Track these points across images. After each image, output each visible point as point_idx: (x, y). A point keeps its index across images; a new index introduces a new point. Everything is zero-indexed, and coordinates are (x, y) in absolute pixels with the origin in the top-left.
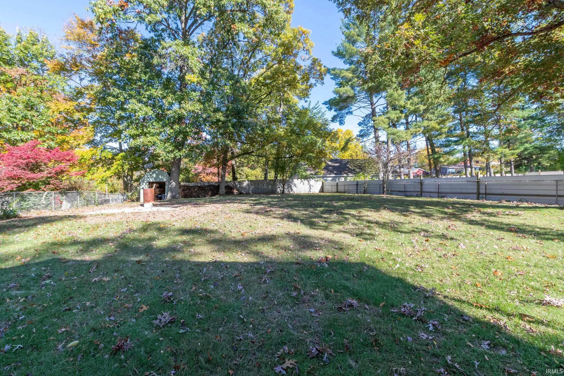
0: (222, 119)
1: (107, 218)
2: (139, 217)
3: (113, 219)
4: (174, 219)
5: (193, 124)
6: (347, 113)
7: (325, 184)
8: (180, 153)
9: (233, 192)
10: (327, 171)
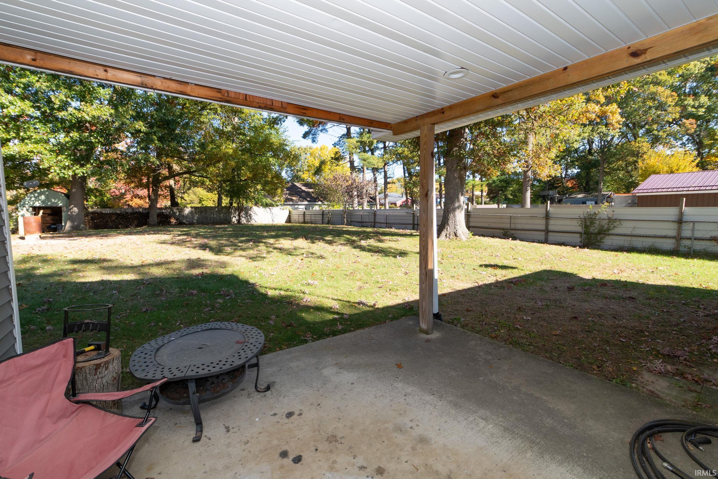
0: (143, 129)
4: (68, 251)
5: (101, 133)
6: (321, 131)
7: (294, 212)
8: (82, 170)
9: (170, 222)
10: (299, 198)
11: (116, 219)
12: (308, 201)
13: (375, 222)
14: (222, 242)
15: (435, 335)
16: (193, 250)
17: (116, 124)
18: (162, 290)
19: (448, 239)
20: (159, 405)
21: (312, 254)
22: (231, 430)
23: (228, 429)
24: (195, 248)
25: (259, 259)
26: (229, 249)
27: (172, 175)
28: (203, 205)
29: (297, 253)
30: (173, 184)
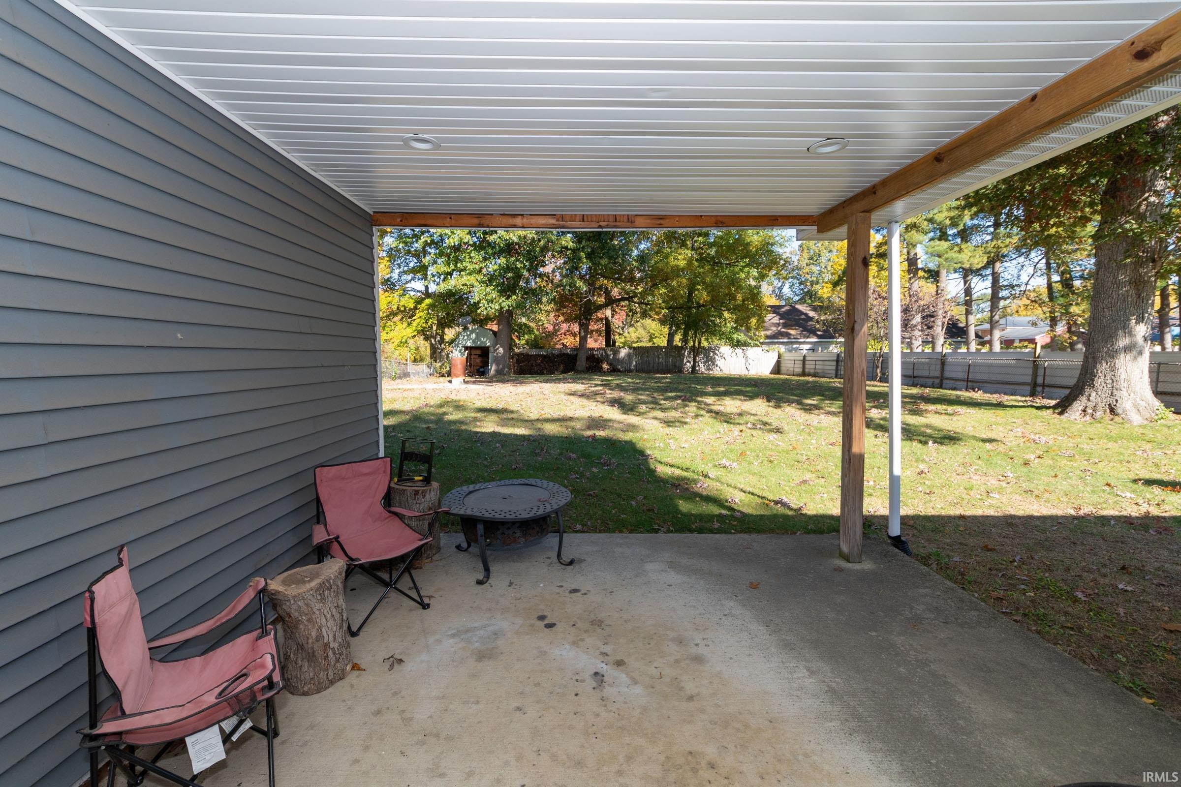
0: (571, 245)
1: (404, 393)
2: (439, 394)
3: (411, 394)
4: (479, 398)
7: (788, 357)
8: (508, 303)
9: (602, 368)
10: (802, 331)
11: (542, 362)
12: (819, 337)
13: (942, 378)
14: (640, 397)
15: (867, 565)
16: (601, 406)
17: (542, 243)
18: (542, 449)
19: (1088, 418)
20: (470, 549)
21: (765, 424)
22: (514, 586)
23: (511, 584)
24: (603, 403)
25: (677, 424)
26: (643, 408)
27: (611, 302)
28: (654, 343)
29: (741, 421)
30: (610, 316)
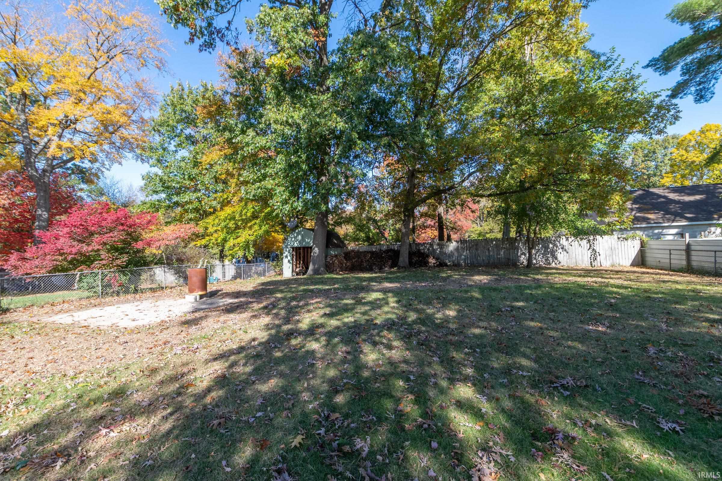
9: (428, 262)
10: (664, 215)
12: (689, 219)
